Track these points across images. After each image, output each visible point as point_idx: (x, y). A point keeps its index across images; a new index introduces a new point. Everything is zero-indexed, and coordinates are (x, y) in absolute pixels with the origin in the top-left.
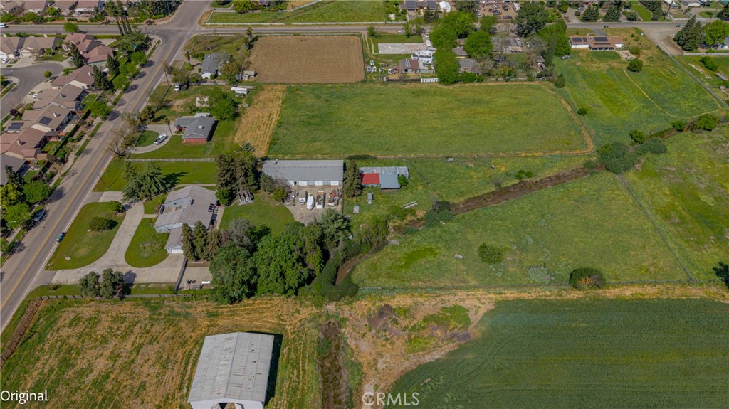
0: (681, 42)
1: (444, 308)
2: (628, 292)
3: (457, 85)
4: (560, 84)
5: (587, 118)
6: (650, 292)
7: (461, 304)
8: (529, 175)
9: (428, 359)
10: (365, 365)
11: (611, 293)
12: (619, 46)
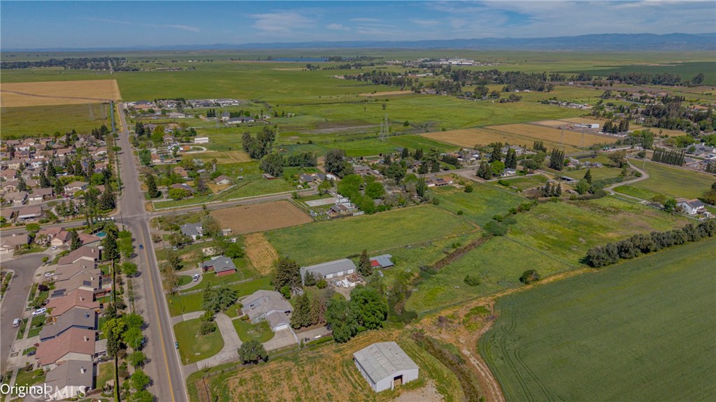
0: (482, 176)
1: (471, 310)
2: (551, 279)
3: (376, 214)
4: (436, 203)
5: (464, 216)
6: (560, 277)
7: (478, 305)
8: (459, 245)
9: (483, 331)
10: (453, 343)
11: (545, 281)
12: (451, 182)
